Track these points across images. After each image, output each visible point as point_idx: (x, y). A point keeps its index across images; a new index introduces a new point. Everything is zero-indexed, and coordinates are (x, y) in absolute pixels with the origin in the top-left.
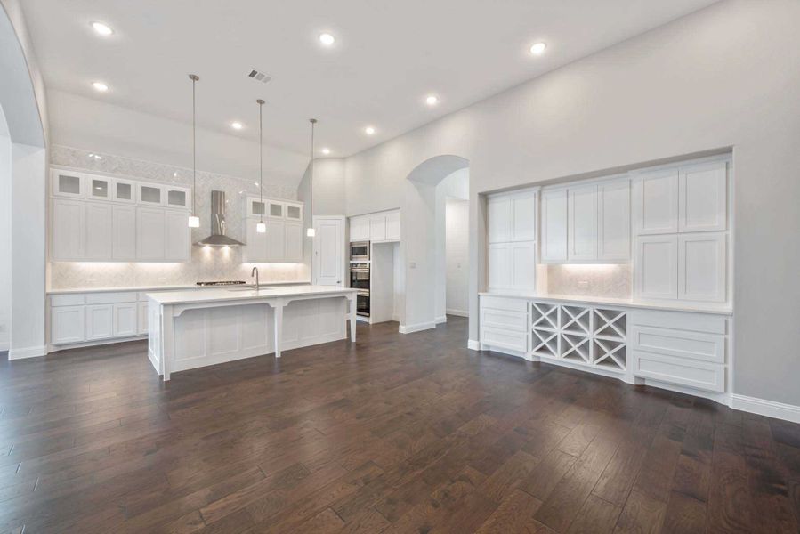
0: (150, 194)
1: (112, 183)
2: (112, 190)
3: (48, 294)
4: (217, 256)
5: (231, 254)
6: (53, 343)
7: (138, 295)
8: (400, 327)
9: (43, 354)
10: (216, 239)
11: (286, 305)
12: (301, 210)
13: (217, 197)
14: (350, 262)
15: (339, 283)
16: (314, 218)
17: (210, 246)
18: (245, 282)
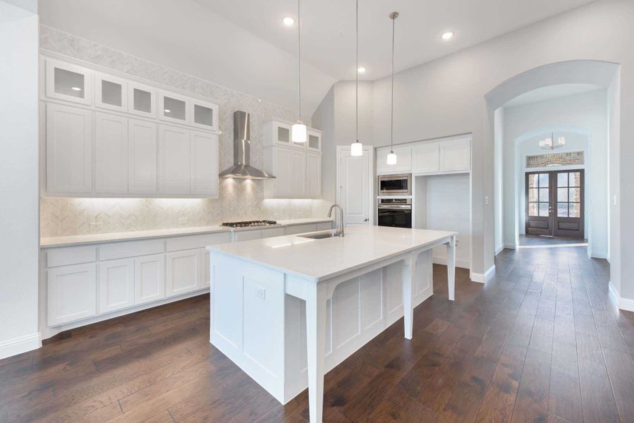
2: (127, 97)
3: (43, 249)
4: (240, 189)
5: (253, 189)
6: (49, 325)
7: (165, 243)
8: (471, 274)
10: (239, 169)
12: (320, 139)
13: (239, 119)
14: (378, 197)
15: (366, 220)
16: (338, 148)
17: (234, 178)
18: (275, 223)
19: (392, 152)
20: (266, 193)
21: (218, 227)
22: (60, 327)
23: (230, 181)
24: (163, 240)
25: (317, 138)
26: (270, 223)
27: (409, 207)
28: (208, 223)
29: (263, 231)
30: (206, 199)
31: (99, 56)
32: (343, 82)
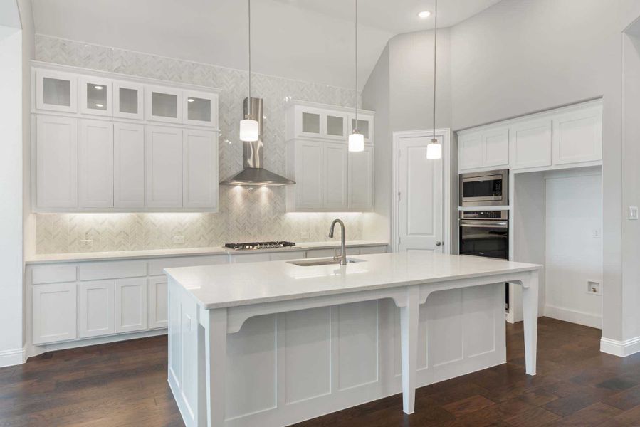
0: (164, 104)
1: (113, 87)
2: (113, 98)
3: (27, 265)
4: (251, 199)
6: (34, 343)
7: (148, 265)
8: (604, 340)
9: (20, 361)
10: (250, 174)
11: (424, 301)
12: (370, 124)
14: (460, 208)
15: (439, 244)
16: (395, 134)
17: (242, 186)
18: (294, 244)
19: (434, 141)
20: (288, 205)
21: (220, 248)
22: (44, 346)
23: (238, 189)
24: (145, 262)
25: (367, 122)
26: (286, 244)
27: (504, 224)
28: (210, 243)
29: (271, 255)
30: (207, 213)
31: (89, 56)
32: (402, 36)
